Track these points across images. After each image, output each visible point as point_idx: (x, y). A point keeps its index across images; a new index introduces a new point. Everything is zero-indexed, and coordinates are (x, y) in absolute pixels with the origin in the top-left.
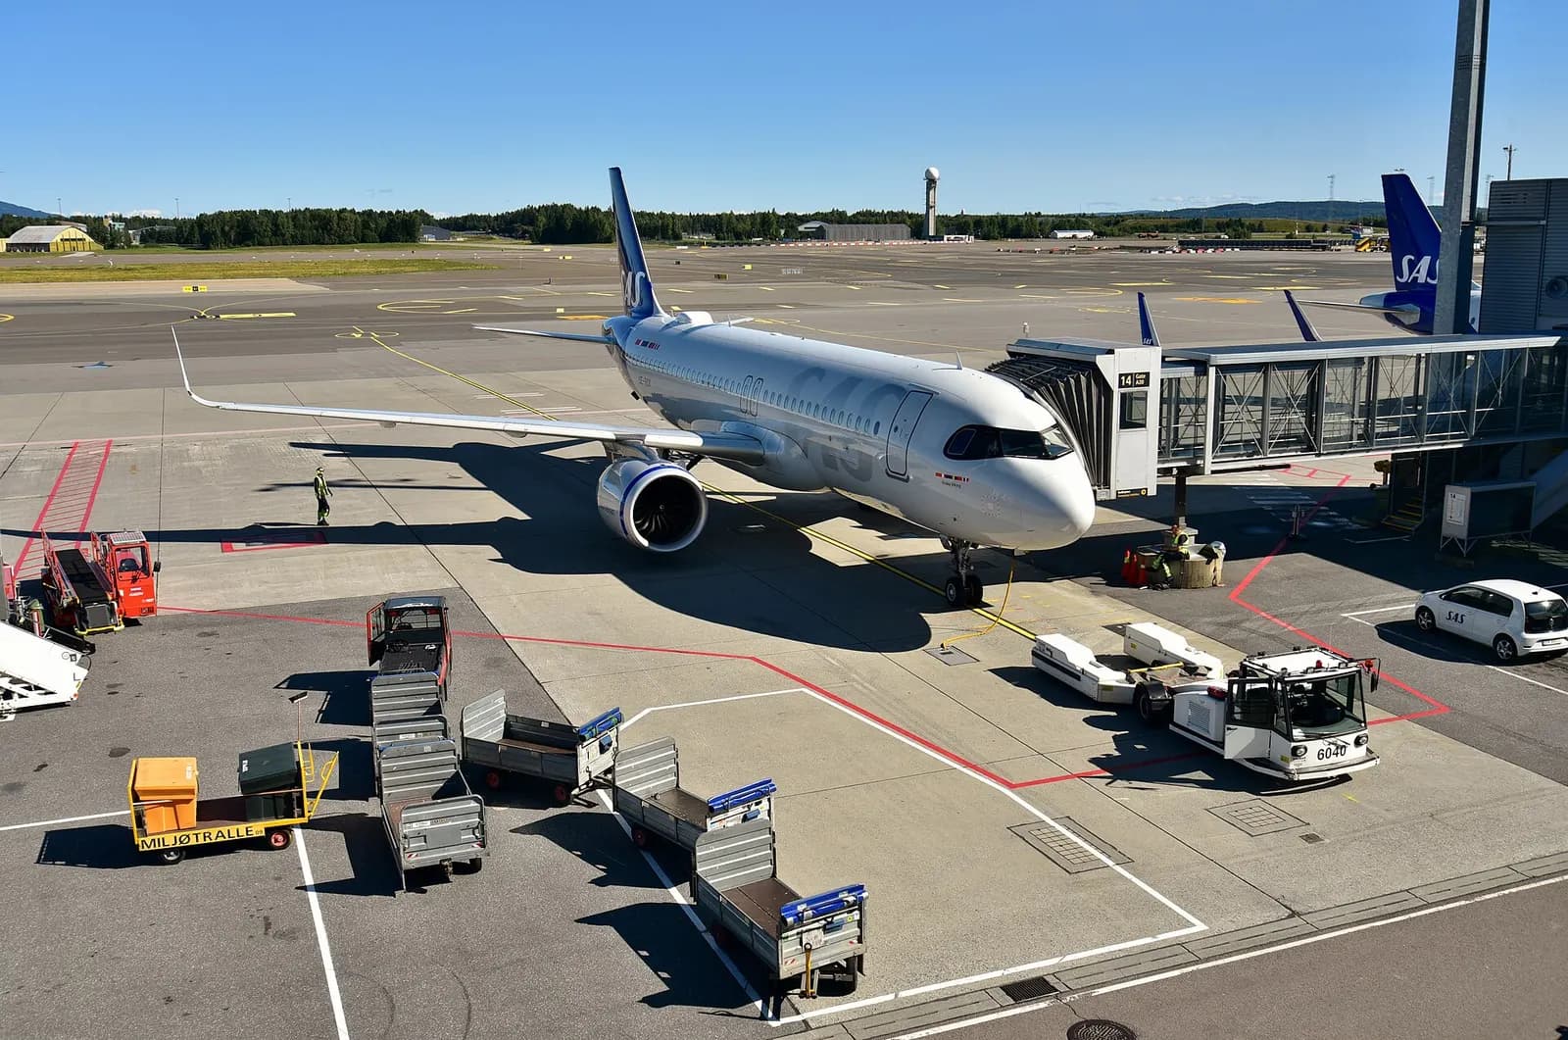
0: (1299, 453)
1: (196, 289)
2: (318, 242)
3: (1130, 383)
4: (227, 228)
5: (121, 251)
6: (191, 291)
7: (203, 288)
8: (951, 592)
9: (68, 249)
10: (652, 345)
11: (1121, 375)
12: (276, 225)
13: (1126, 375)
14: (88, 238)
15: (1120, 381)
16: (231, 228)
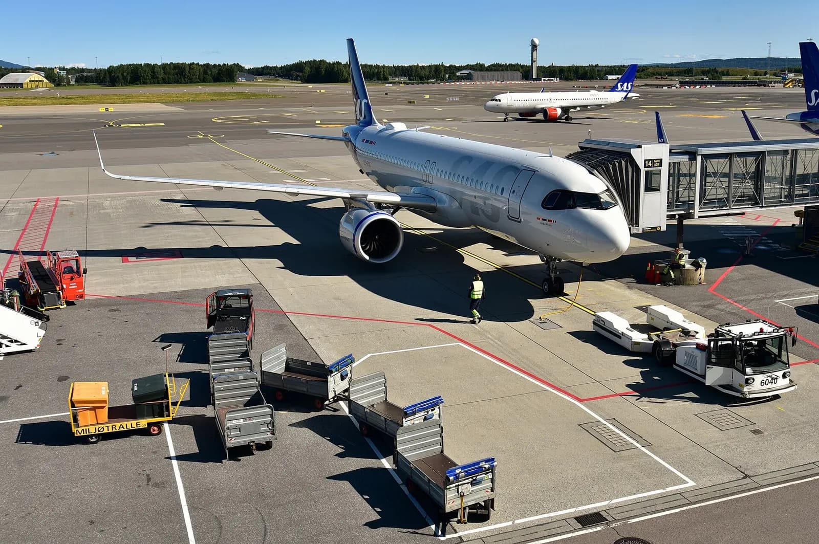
0: (750, 206)
1: (107, 109)
2: (178, 82)
3: (651, 165)
4: (125, 74)
5: (64, 87)
6: (105, 110)
7: (111, 109)
8: (546, 287)
9: (33, 86)
10: (371, 142)
11: (645, 161)
12: (154, 72)
13: (649, 161)
14: (45, 80)
15: (645, 164)
16: (128, 74)
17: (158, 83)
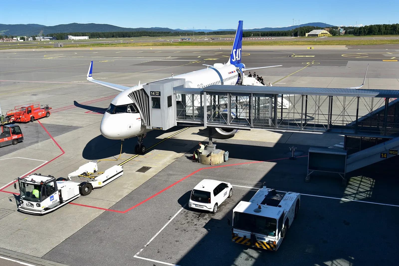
1: (311, 48)
2: (392, 34)
3: (154, 94)
4: (365, 30)
7: (313, 48)
9: (323, 36)
14: (328, 33)
15: (151, 93)
16: (367, 30)
17: (381, 34)
